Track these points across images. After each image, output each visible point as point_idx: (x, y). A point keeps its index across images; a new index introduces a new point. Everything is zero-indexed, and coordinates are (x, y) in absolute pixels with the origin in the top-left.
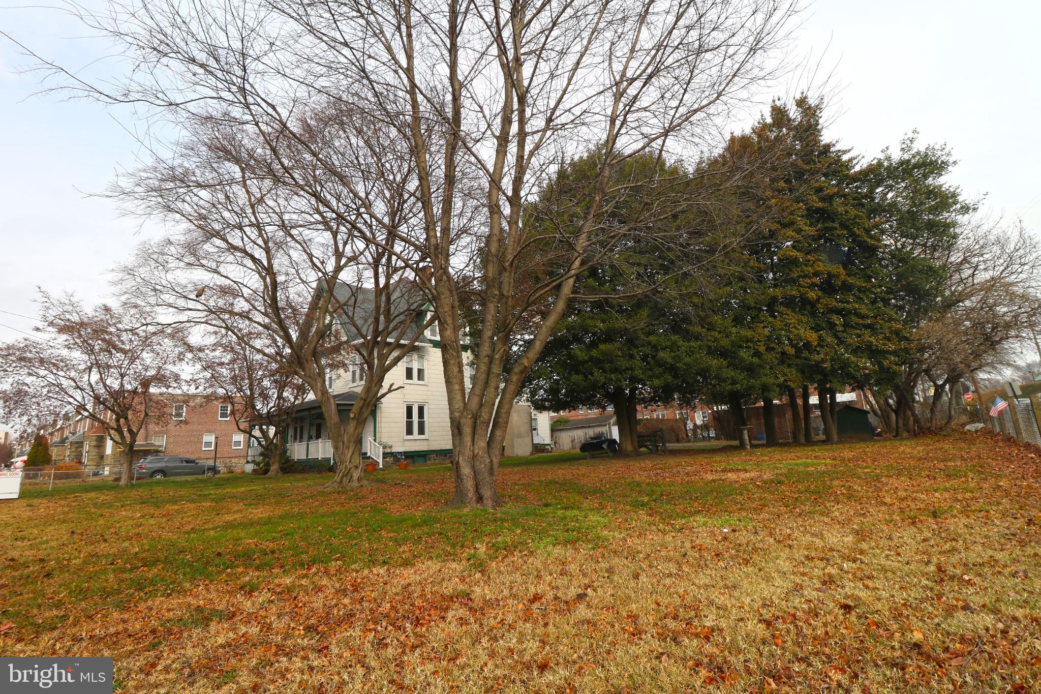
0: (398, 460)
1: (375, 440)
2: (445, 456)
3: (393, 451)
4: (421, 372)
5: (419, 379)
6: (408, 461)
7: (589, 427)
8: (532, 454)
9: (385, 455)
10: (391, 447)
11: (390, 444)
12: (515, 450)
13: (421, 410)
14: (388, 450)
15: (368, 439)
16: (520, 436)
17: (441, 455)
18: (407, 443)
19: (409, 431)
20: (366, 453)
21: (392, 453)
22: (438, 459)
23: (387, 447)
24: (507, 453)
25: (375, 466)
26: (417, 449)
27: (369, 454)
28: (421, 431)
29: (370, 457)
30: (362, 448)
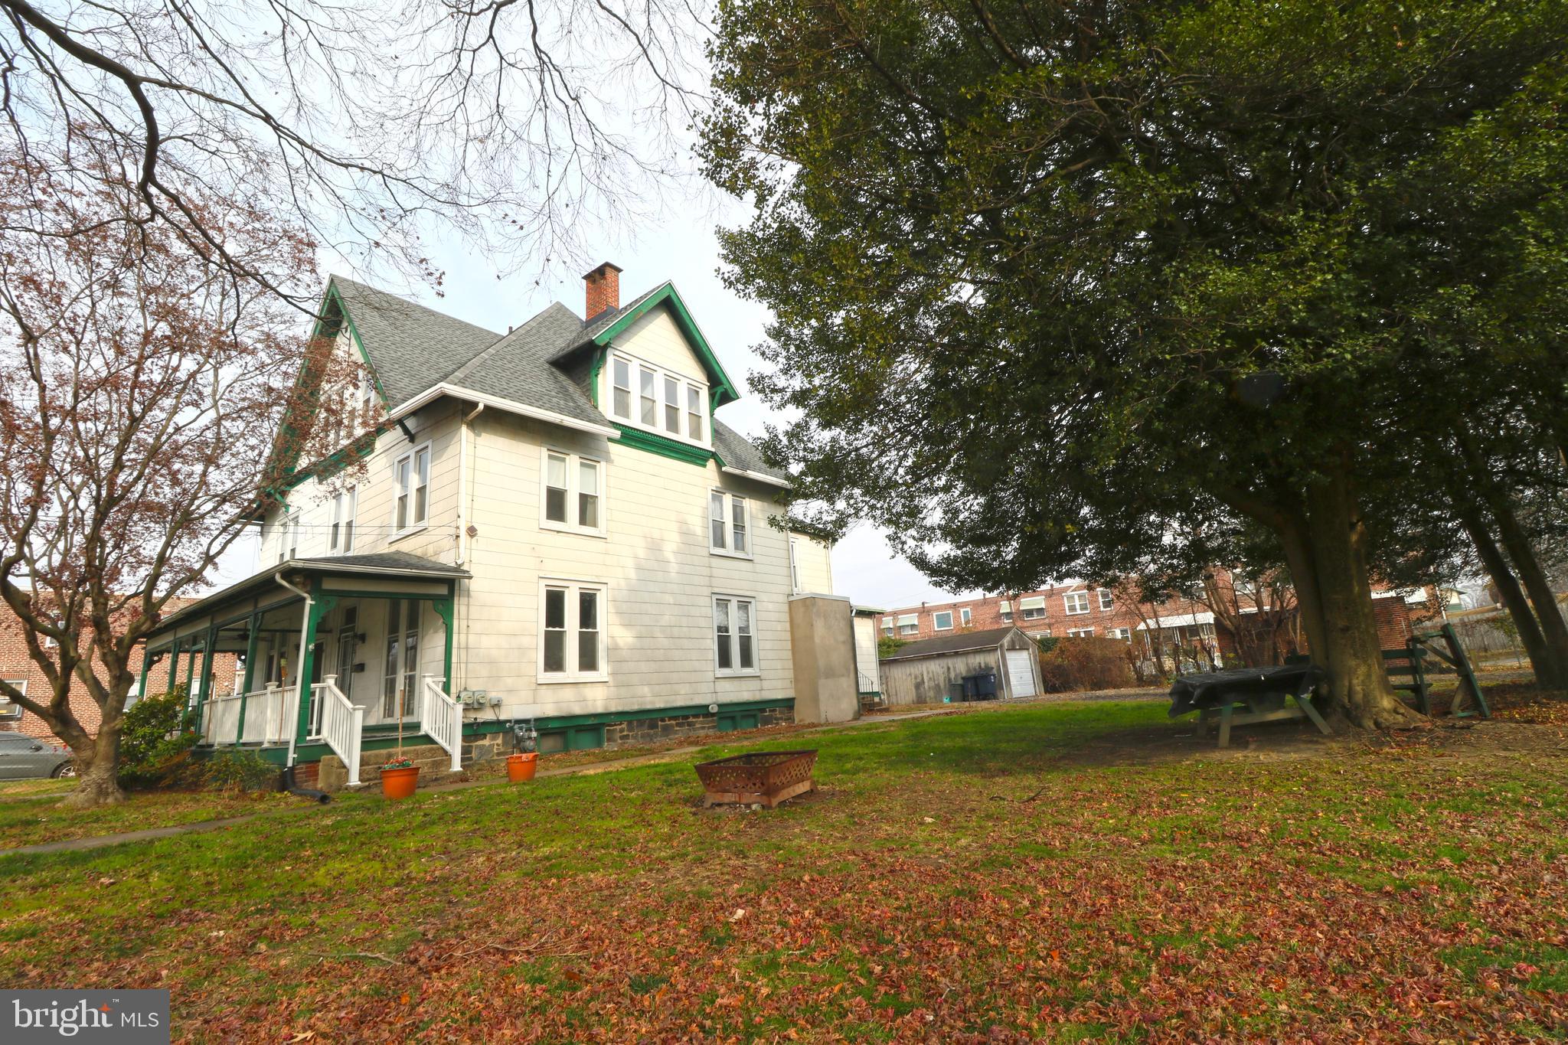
0: (519, 744)
1: (446, 688)
2: (653, 725)
3: (502, 717)
4: (586, 501)
5: (583, 521)
6: (549, 743)
7: (956, 654)
8: (858, 716)
9: (473, 731)
10: (496, 706)
11: (493, 695)
12: (823, 708)
13: (588, 605)
14: (488, 715)
15: (429, 684)
16: (830, 673)
17: (641, 723)
18: (546, 694)
19: (554, 660)
20: (417, 726)
21: (500, 723)
22: (634, 737)
23: (480, 706)
24: (803, 714)
25: (436, 765)
26: (577, 710)
27: (426, 728)
28: (588, 661)
29: (428, 739)
30: (408, 709)
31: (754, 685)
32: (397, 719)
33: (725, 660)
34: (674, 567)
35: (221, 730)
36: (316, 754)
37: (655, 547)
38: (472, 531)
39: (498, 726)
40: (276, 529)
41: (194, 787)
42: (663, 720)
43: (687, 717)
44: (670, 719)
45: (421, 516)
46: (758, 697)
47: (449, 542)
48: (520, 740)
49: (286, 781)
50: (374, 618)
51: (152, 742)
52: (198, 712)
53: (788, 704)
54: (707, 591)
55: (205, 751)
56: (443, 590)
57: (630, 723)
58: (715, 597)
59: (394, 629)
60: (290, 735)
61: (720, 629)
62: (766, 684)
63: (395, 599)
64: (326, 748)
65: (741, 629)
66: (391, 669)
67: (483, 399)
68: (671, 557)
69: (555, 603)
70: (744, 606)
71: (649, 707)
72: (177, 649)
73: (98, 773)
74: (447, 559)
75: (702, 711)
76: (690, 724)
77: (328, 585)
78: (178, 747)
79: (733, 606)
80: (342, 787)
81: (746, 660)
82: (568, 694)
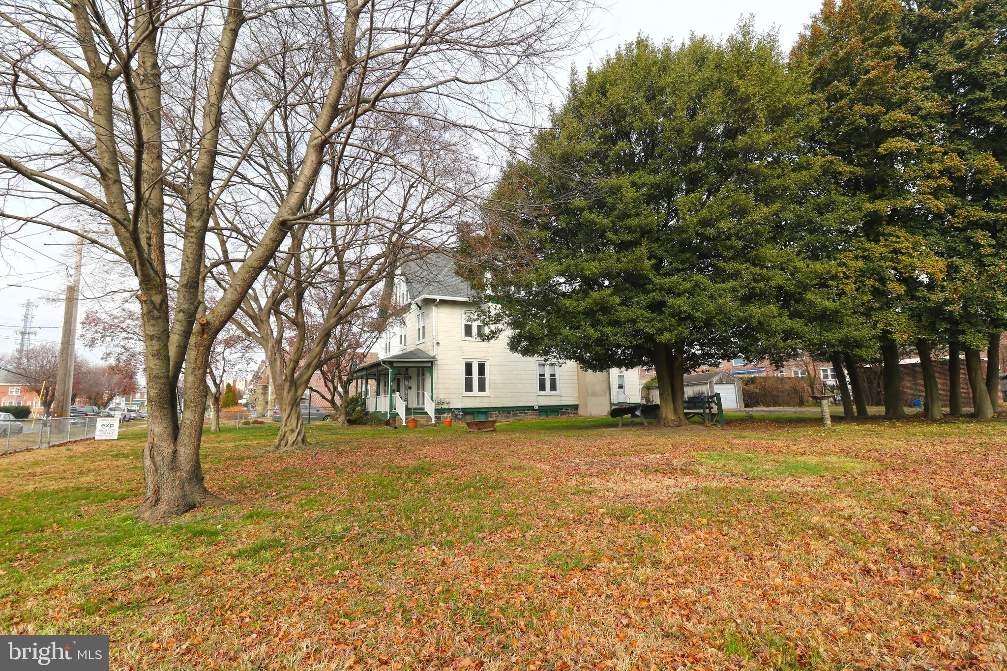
1: (432, 397)
2: (509, 413)
3: (450, 407)
4: (480, 328)
6: (466, 416)
7: (688, 385)
8: (610, 415)
9: (439, 412)
10: (448, 403)
11: (447, 400)
12: (590, 409)
13: (482, 367)
14: (444, 406)
15: (427, 395)
16: (595, 394)
17: (504, 412)
18: (466, 400)
20: (423, 409)
22: (501, 417)
23: (443, 403)
24: (581, 411)
25: (428, 421)
26: (478, 406)
27: (426, 410)
28: (482, 388)
29: (426, 413)
30: (423, 404)
31: (557, 398)
32: (420, 406)
33: (542, 387)
35: (371, 408)
36: (395, 416)
38: (438, 343)
39: (450, 410)
40: (383, 335)
41: (365, 424)
42: (513, 411)
43: (524, 410)
44: (516, 411)
45: (424, 337)
46: (559, 404)
47: (431, 348)
48: (457, 415)
49: (387, 423)
50: (413, 373)
51: (354, 410)
52: (365, 399)
53: (575, 407)
54: (534, 360)
55: (367, 413)
56: (430, 365)
57: (499, 411)
58: (538, 362)
59: (418, 375)
60: (388, 410)
61: (540, 375)
62: (563, 398)
63: (418, 368)
64: (397, 414)
65: (551, 375)
66: (418, 390)
67: (439, 298)
69: (469, 367)
70: (553, 365)
71: (506, 406)
72: (357, 378)
73: (342, 418)
74: (431, 353)
75: (531, 408)
76: (525, 413)
77: (395, 365)
78: (361, 412)
79: (547, 366)
80: (401, 425)
81: (553, 387)
82: (474, 400)
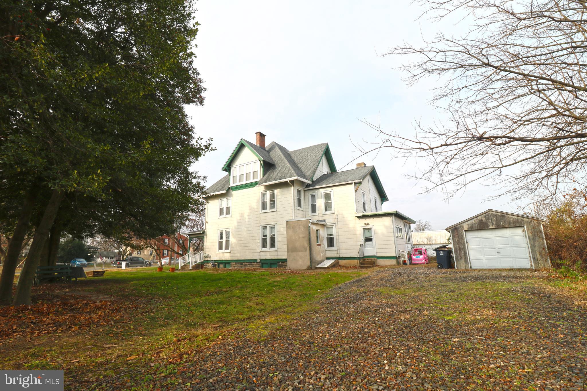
4: (228, 209)
5: (227, 214)
9: (206, 262)
10: (210, 257)
11: (210, 255)
13: (228, 233)
14: (209, 259)
16: (294, 250)
17: (238, 263)
19: (220, 247)
22: (237, 266)
26: (223, 259)
28: (227, 248)
31: (276, 253)
33: (264, 246)
34: (247, 220)
37: (242, 215)
38: (207, 222)
42: (244, 263)
43: (251, 263)
44: (246, 263)
46: (276, 258)
53: (285, 261)
54: (258, 225)
57: (236, 263)
58: (261, 226)
61: (263, 236)
62: (279, 253)
65: (271, 235)
68: (247, 217)
69: (221, 234)
70: (272, 227)
71: (240, 259)
75: (255, 261)
76: (252, 265)
77: (191, 236)
79: (268, 228)
81: (273, 245)
82: (221, 255)
